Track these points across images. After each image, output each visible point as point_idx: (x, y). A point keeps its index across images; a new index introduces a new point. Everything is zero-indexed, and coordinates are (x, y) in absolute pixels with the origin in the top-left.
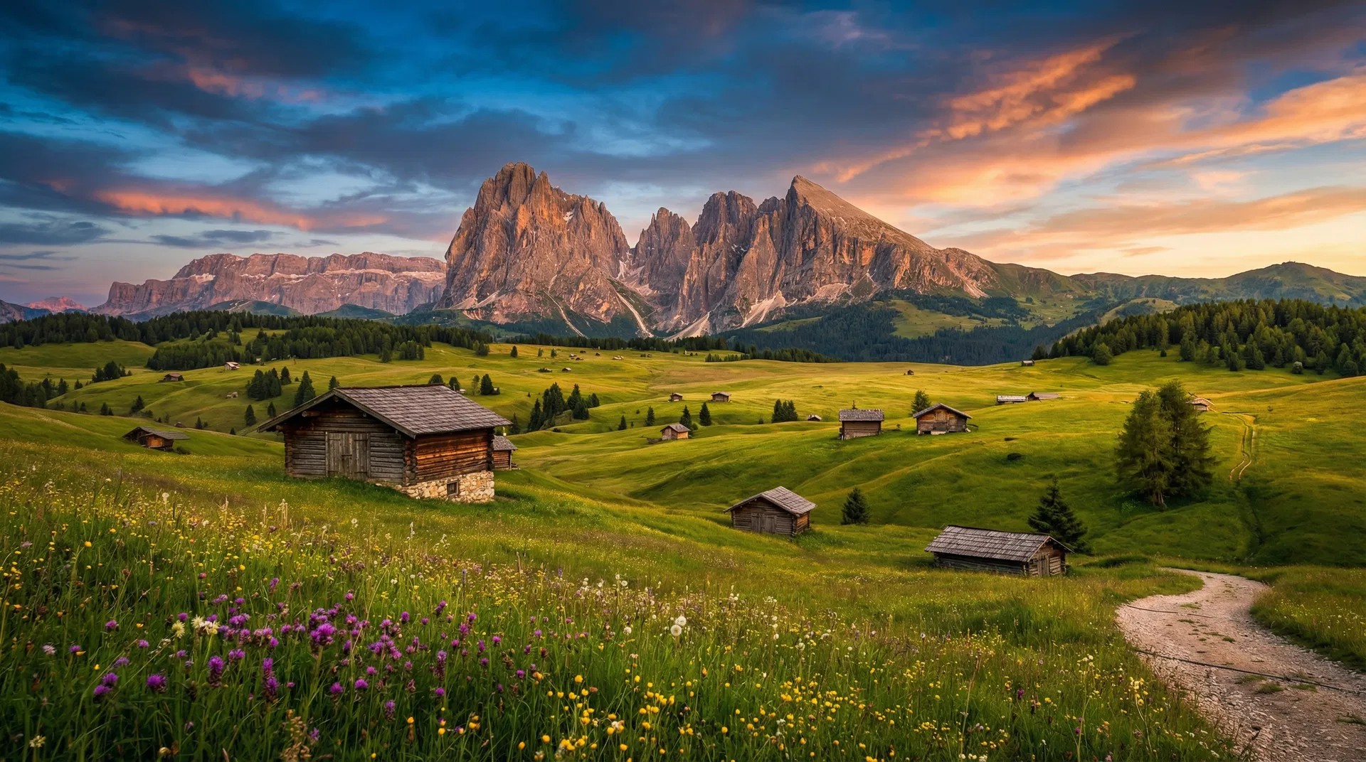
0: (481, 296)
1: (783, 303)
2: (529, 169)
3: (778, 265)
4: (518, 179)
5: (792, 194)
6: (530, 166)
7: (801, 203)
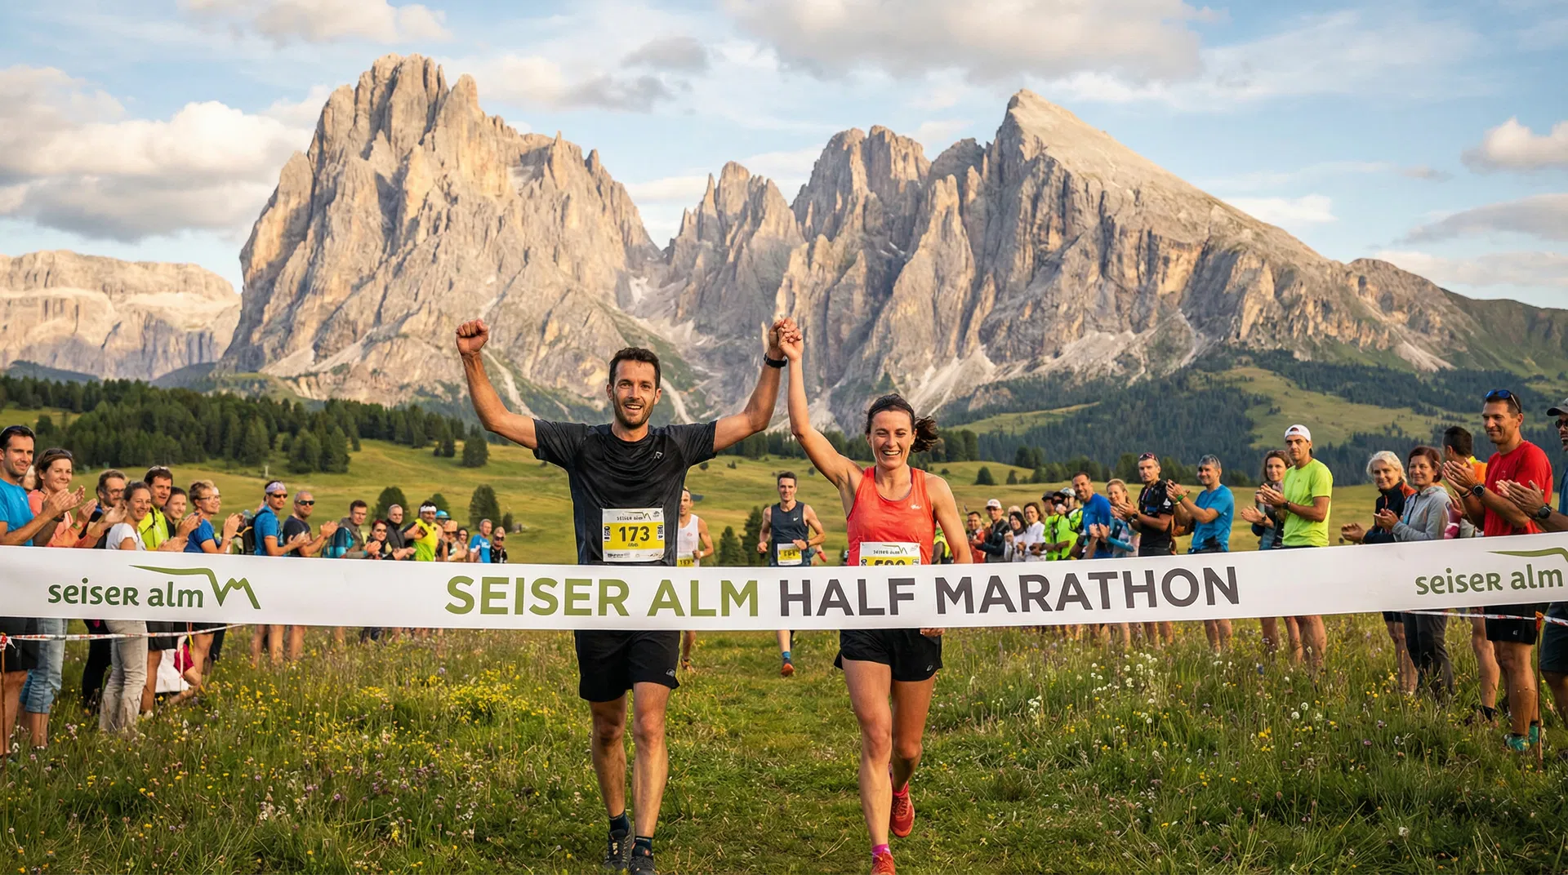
0: (320, 349)
1: (990, 371)
2: (432, 71)
3: (977, 285)
4: (410, 88)
5: (1010, 129)
6: (435, 62)
7: (1028, 151)
